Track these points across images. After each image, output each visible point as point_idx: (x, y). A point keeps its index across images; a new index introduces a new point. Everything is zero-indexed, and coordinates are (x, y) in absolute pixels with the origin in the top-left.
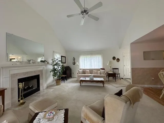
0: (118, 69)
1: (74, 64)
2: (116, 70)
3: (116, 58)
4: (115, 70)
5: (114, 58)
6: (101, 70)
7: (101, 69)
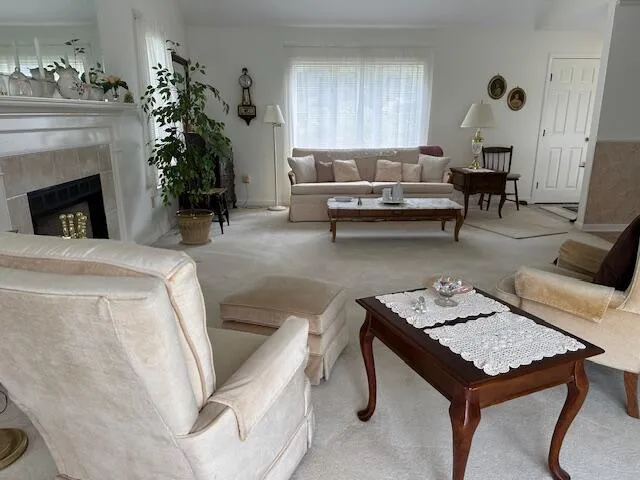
0: (510, 150)
1: (248, 118)
2: (502, 155)
3: (509, 88)
4: (496, 155)
5: (497, 86)
6: (423, 157)
7: (424, 151)
